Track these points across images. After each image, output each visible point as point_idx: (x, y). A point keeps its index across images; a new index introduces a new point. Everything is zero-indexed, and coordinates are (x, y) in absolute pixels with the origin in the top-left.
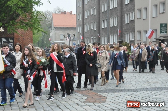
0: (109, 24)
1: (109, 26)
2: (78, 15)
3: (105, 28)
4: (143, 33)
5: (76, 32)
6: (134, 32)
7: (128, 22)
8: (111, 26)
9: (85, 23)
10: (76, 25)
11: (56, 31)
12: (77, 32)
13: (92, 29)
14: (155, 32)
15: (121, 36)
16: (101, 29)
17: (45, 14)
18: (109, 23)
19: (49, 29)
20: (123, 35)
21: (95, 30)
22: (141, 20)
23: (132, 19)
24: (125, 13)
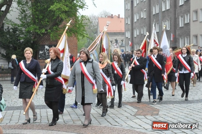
0: (161, 28)
1: (161, 30)
2: (126, 18)
4: (200, 37)
5: (124, 37)
6: (190, 36)
7: (183, 26)
9: (134, 27)
10: (124, 30)
12: (126, 38)
17: (91, 19)
19: (95, 35)
20: (177, 40)
22: (198, 22)
23: (187, 22)
24: (179, 16)
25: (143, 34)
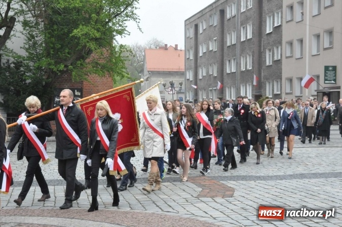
1: (239, 69)
2: (187, 51)
3: (233, 73)
4: (295, 82)
5: (184, 79)
6: (281, 79)
7: (271, 64)
8: (243, 69)
9: (198, 65)
10: (184, 68)
12: (186, 80)
14: (316, 79)
15: (260, 87)
16: (225, 74)
17: (134, 50)
18: (238, 65)
20: (263, 85)
21: (216, 77)
22: (293, 60)
23: (278, 57)
24: (266, 49)
25: (212, 75)
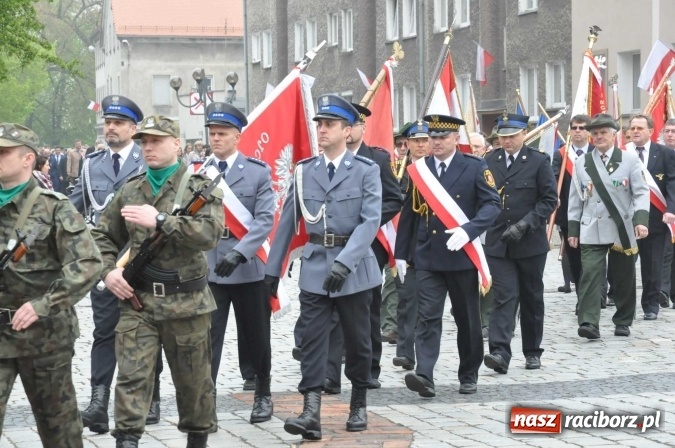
0: (427, 15)
3: (407, 40)
4: (617, 66)
5: (242, 64)
6: (569, 59)
7: (535, 7)
8: (441, 26)
9: (290, 13)
10: (242, 25)
11: (129, 56)
12: (250, 67)
13: (334, 44)
15: (497, 85)
16: (380, 45)
18: (425, 13)
19: (91, 48)
20: (508, 79)
25: (339, 47)
